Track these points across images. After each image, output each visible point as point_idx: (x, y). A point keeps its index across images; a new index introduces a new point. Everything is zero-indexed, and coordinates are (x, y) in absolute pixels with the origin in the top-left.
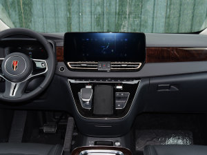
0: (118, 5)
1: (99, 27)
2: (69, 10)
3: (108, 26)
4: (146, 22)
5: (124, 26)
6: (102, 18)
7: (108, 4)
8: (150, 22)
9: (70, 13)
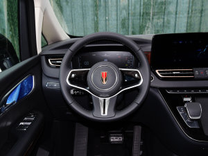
0: (142, 7)
1: (124, 29)
2: (96, 15)
3: (133, 28)
4: (169, 23)
5: (148, 27)
6: (126, 21)
7: (133, 7)
8: (172, 22)
9: (97, 18)
